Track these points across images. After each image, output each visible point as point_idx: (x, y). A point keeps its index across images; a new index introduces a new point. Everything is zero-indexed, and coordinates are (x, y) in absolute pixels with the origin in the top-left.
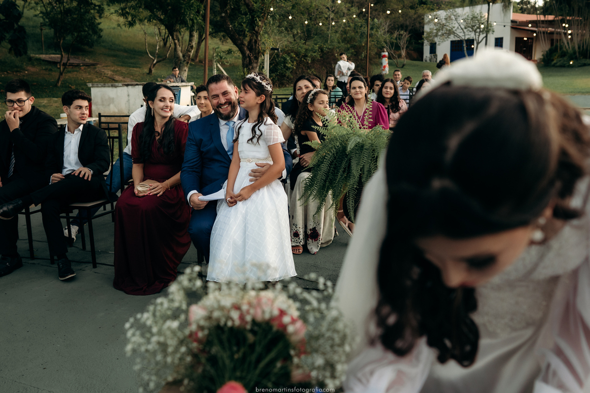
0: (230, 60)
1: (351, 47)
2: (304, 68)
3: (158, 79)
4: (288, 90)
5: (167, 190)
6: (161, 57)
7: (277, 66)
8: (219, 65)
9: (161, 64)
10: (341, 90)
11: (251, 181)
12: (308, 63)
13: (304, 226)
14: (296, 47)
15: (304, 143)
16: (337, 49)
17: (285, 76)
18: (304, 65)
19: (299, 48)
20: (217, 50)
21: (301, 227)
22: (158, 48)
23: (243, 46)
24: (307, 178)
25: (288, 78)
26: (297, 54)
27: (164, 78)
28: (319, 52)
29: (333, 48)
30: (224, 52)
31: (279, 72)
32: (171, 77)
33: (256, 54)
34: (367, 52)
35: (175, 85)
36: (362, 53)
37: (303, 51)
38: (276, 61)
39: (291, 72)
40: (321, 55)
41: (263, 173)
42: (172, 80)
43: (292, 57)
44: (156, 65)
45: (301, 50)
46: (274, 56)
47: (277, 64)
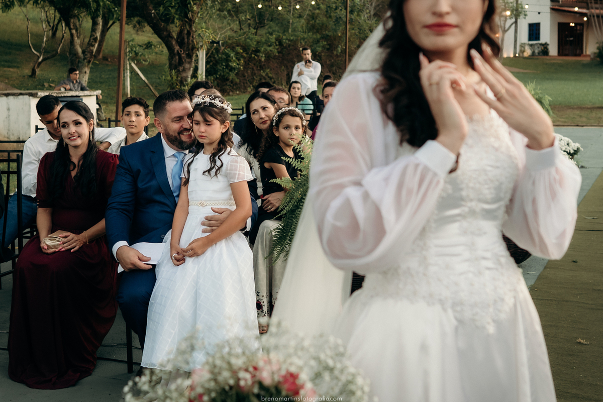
0: (148, 58)
1: (322, 38)
2: (255, 68)
3: (45, 84)
4: (232, 100)
5: (85, 245)
6: (48, 52)
7: (216, 65)
8: (133, 65)
9: (48, 62)
10: (311, 103)
11: (204, 231)
12: (260, 60)
13: (268, 294)
14: (243, 39)
15: (272, 181)
16: (302, 41)
17: (227, 79)
18: (255, 64)
19: (248, 40)
20: (131, 43)
21: (265, 296)
22: (45, 39)
23: (170, 39)
24: (277, 229)
25: (232, 82)
26: (245, 48)
27: (53, 82)
28: (277, 45)
29: (297, 40)
30: (140, 46)
31: (219, 73)
32: (67, 82)
33: (189, 50)
34: (346, 45)
35: (75, 95)
36: (337, 46)
37: (253, 44)
38: (214, 58)
39: (237, 74)
40: (279, 50)
41: (222, 222)
42: (68, 87)
43: (237, 53)
44: (42, 65)
45: (251, 43)
46: (212, 52)
47: (217, 63)
